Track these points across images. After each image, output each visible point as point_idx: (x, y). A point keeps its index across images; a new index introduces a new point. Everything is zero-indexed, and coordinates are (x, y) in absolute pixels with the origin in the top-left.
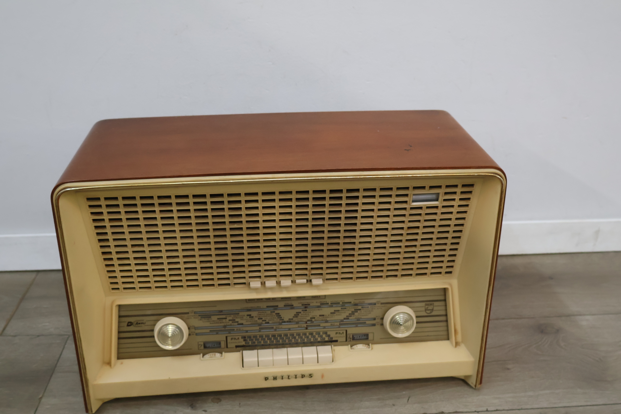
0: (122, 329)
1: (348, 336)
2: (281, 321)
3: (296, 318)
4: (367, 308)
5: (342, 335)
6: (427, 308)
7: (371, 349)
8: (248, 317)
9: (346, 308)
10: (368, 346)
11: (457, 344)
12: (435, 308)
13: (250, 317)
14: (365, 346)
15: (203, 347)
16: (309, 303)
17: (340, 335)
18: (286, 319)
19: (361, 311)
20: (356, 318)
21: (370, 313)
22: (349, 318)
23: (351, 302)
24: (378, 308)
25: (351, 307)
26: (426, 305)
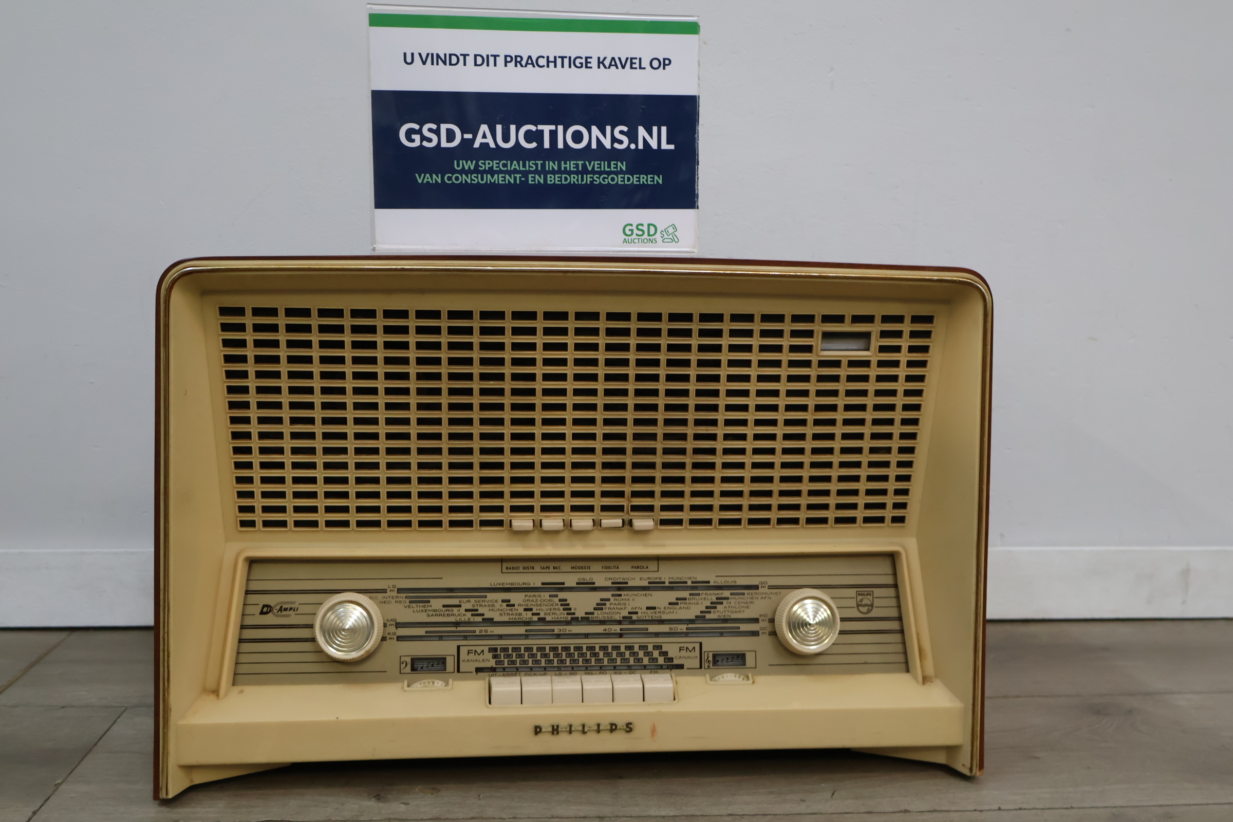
0: (249, 621)
1: (705, 657)
2: (570, 617)
3: (599, 612)
4: (741, 596)
5: (692, 654)
6: (861, 601)
7: (751, 681)
8: (505, 604)
9: (699, 595)
10: (746, 678)
11: (925, 680)
12: (877, 602)
13: (507, 606)
14: (739, 677)
15: (409, 666)
16: (626, 581)
17: (688, 654)
18: (580, 614)
19: (729, 601)
20: (719, 618)
21: (748, 607)
22: (705, 616)
23: (709, 582)
24: (764, 596)
25: (709, 592)
26: (859, 594)
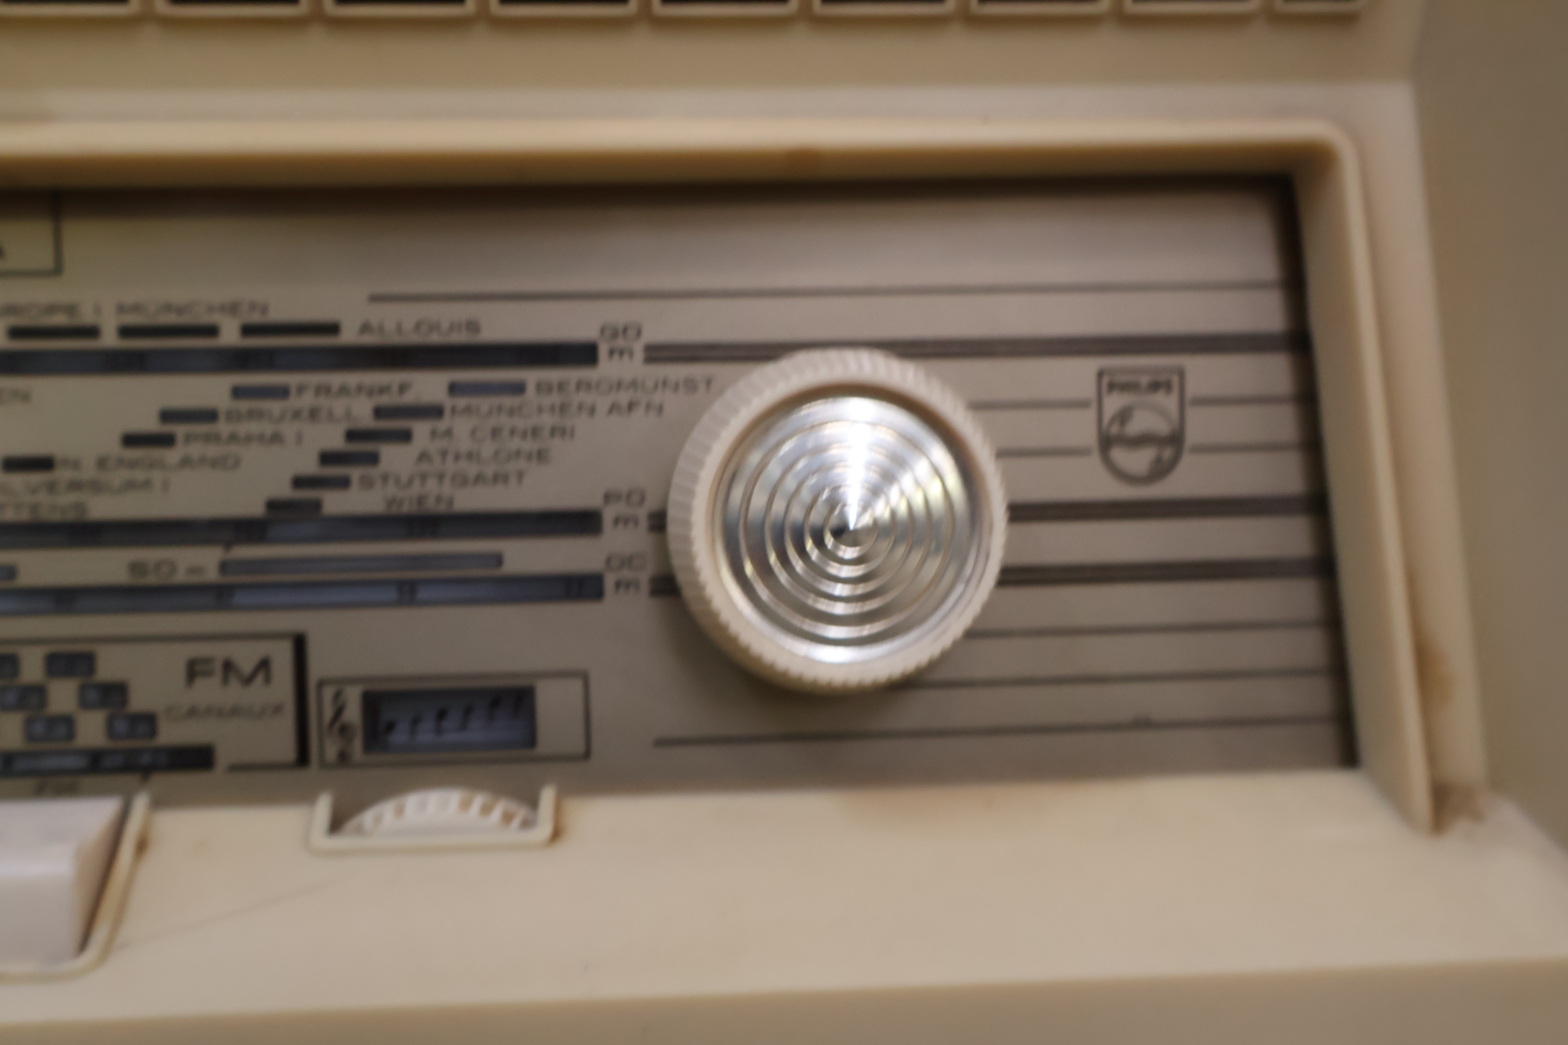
1: (322, 708)
4: (509, 401)
5: (257, 694)
6: (1124, 416)
7: (544, 829)
9: (282, 392)
10: (521, 812)
12: (1201, 427)
14: (486, 810)
17: (235, 694)
19: (442, 425)
20: (394, 510)
21: (541, 456)
22: (317, 505)
23: (332, 329)
24: (624, 398)
25: (336, 379)
26: (1112, 387)
